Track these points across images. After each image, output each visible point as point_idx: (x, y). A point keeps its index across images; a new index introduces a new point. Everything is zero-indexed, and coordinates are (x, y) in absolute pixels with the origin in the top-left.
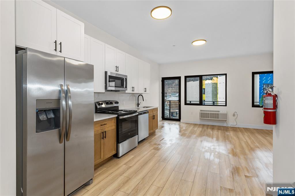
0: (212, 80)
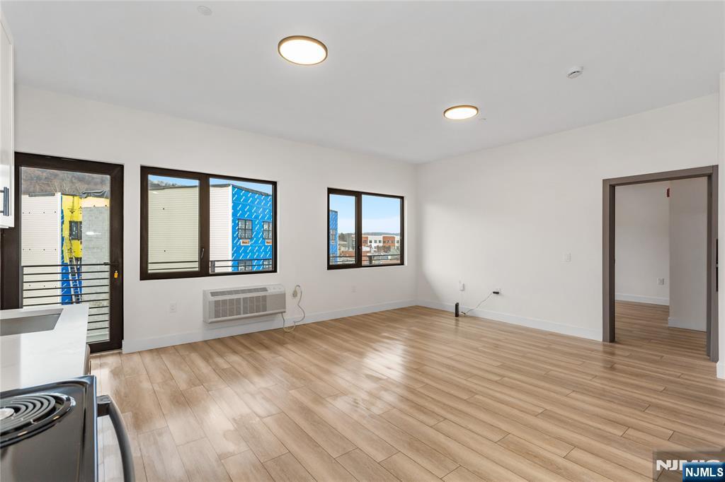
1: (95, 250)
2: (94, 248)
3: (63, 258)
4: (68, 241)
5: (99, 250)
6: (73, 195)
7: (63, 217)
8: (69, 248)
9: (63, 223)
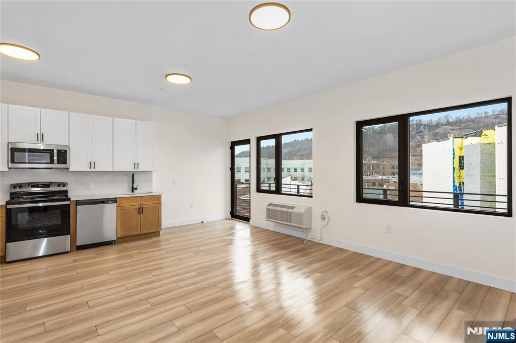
0: (480, 136)
1: (472, 177)
2: (471, 176)
3: (454, 182)
4: (458, 170)
5: (475, 178)
6: (462, 137)
7: (454, 154)
8: (458, 175)
9: (454, 158)
